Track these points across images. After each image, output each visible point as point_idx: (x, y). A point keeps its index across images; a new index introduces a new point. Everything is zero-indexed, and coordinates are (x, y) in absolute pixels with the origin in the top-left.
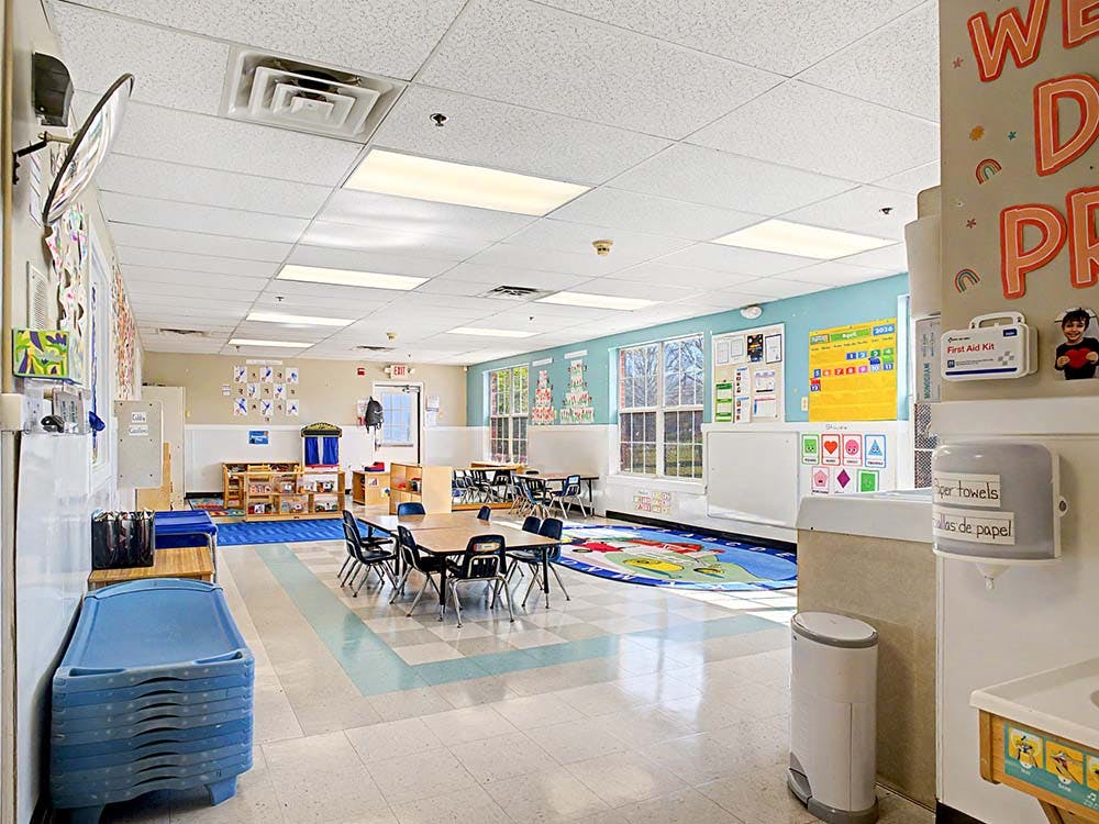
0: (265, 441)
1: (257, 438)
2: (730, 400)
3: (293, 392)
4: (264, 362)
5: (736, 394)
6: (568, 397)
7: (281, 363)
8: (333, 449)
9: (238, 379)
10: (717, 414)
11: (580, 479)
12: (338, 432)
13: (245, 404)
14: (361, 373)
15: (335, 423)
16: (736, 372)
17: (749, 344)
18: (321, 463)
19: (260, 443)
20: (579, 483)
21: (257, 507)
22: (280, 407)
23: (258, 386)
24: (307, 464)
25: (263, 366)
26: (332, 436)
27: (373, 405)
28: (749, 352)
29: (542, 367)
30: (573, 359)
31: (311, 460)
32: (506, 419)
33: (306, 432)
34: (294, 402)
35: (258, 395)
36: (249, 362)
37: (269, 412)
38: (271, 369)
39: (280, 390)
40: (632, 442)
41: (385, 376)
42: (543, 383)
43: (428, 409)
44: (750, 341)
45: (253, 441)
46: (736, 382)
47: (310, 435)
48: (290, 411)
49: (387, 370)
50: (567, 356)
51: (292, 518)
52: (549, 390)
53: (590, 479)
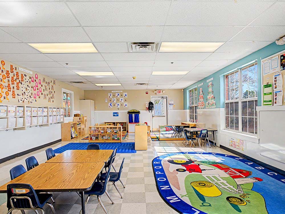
0: (118, 115)
1: (115, 115)
2: (271, 93)
3: (126, 100)
4: (117, 91)
5: (274, 89)
6: (208, 97)
7: (122, 91)
8: (137, 118)
9: (109, 97)
10: (264, 101)
11: (207, 131)
12: (139, 112)
13: (112, 104)
14: (147, 93)
15: (138, 110)
16: (274, 77)
17: (281, 60)
18: (134, 122)
19: (116, 116)
20: (207, 133)
21: (93, 138)
22: (122, 105)
23: (115, 99)
24: (130, 122)
25: (117, 93)
26: (137, 113)
27: (151, 104)
28: (281, 65)
29: (201, 87)
30: (209, 82)
31: (131, 121)
32: (193, 107)
33: (129, 113)
34: (126, 103)
35: (115, 102)
36: (112, 92)
37: (119, 107)
38: (119, 93)
39: (122, 100)
40: (230, 116)
41: (155, 94)
42: (201, 93)
43: (170, 104)
44: (282, 58)
45: (114, 116)
46: (274, 83)
47: (130, 113)
48: (125, 106)
49: (155, 92)
50: (208, 81)
51: (103, 142)
52: (203, 95)
53: (213, 131)
